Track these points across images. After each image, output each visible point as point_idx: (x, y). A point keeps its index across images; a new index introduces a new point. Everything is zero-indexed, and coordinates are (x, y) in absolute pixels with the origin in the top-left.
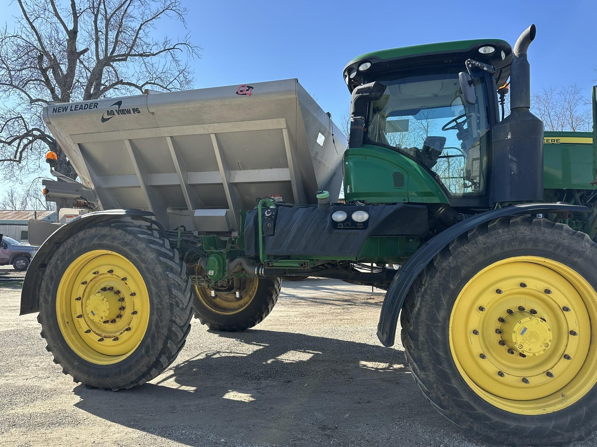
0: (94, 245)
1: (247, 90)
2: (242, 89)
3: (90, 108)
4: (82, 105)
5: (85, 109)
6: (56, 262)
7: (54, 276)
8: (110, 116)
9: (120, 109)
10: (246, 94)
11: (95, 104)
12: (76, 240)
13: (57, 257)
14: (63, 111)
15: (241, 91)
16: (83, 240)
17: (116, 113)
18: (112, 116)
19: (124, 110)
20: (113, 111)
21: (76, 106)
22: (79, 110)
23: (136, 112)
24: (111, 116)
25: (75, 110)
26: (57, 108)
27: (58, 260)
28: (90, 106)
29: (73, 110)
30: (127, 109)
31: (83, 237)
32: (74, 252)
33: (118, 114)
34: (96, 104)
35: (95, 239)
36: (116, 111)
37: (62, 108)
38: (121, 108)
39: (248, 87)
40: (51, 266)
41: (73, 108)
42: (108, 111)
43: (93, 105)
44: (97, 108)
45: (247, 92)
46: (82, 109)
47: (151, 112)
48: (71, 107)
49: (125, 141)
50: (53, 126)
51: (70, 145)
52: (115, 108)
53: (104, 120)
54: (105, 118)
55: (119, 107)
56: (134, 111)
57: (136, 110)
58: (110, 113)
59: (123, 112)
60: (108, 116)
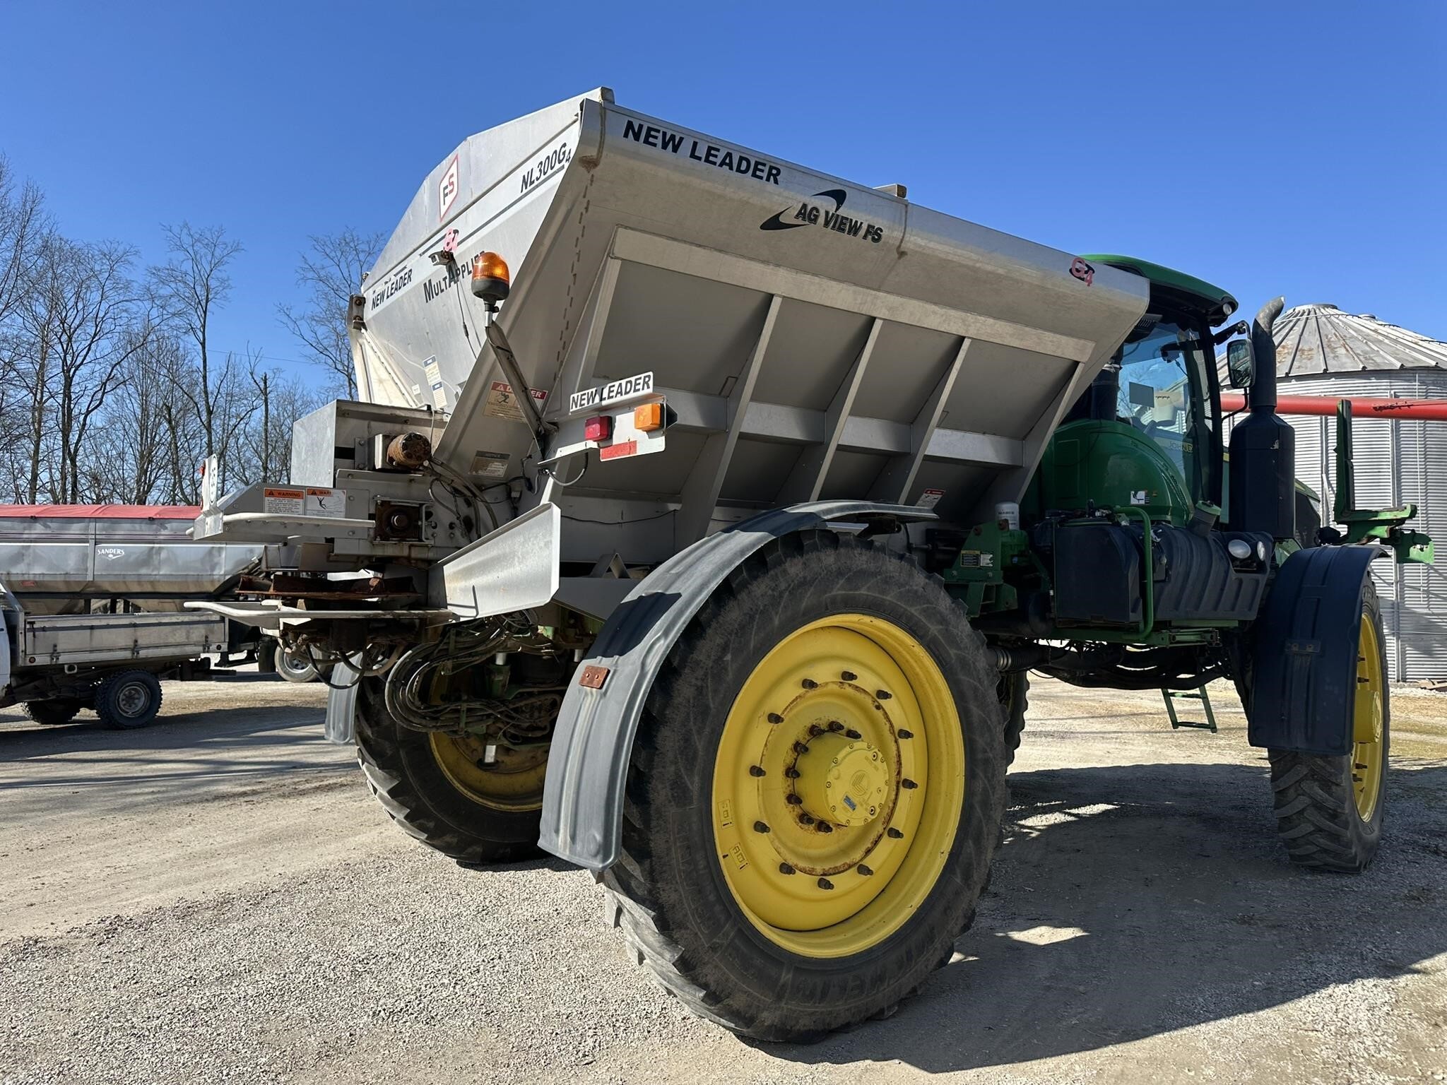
0: (833, 600)
1: (1086, 272)
2: (1078, 266)
3: (754, 175)
4: (729, 155)
5: (739, 170)
6: (720, 658)
7: (712, 706)
8: (800, 221)
9: (838, 213)
10: (1083, 279)
11: (771, 168)
12: (783, 586)
13: (719, 640)
14: (665, 146)
15: (1078, 271)
16: (804, 583)
17: (821, 220)
18: (807, 223)
19: (847, 219)
20: (818, 211)
21: (710, 149)
22: (721, 165)
23: (870, 237)
24: (803, 223)
25: (707, 160)
26: (641, 127)
27: (725, 649)
28: (756, 169)
29: (699, 159)
30: (856, 222)
31: (805, 578)
32: (776, 622)
33: (827, 224)
34: (774, 172)
35: (837, 583)
36: (827, 213)
37: (660, 135)
38: (843, 212)
39: (1087, 265)
40: (700, 673)
41: (702, 152)
42: (805, 206)
43: (766, 169)
44: (776, 182)
45: (1085, 276)
46: (731, 168)
47: (902, 249)
48: (695, 144)
49: (775, 298)
50: (593, 176)
51: (579, 254)
52: (828, 205)
53: (774, 223)
54: (782, 219)
55: (837, 209)
56: (868, 232)
57: (874, 234)
58: (807, 214)
59: (841, 225)
60: (797, 217)
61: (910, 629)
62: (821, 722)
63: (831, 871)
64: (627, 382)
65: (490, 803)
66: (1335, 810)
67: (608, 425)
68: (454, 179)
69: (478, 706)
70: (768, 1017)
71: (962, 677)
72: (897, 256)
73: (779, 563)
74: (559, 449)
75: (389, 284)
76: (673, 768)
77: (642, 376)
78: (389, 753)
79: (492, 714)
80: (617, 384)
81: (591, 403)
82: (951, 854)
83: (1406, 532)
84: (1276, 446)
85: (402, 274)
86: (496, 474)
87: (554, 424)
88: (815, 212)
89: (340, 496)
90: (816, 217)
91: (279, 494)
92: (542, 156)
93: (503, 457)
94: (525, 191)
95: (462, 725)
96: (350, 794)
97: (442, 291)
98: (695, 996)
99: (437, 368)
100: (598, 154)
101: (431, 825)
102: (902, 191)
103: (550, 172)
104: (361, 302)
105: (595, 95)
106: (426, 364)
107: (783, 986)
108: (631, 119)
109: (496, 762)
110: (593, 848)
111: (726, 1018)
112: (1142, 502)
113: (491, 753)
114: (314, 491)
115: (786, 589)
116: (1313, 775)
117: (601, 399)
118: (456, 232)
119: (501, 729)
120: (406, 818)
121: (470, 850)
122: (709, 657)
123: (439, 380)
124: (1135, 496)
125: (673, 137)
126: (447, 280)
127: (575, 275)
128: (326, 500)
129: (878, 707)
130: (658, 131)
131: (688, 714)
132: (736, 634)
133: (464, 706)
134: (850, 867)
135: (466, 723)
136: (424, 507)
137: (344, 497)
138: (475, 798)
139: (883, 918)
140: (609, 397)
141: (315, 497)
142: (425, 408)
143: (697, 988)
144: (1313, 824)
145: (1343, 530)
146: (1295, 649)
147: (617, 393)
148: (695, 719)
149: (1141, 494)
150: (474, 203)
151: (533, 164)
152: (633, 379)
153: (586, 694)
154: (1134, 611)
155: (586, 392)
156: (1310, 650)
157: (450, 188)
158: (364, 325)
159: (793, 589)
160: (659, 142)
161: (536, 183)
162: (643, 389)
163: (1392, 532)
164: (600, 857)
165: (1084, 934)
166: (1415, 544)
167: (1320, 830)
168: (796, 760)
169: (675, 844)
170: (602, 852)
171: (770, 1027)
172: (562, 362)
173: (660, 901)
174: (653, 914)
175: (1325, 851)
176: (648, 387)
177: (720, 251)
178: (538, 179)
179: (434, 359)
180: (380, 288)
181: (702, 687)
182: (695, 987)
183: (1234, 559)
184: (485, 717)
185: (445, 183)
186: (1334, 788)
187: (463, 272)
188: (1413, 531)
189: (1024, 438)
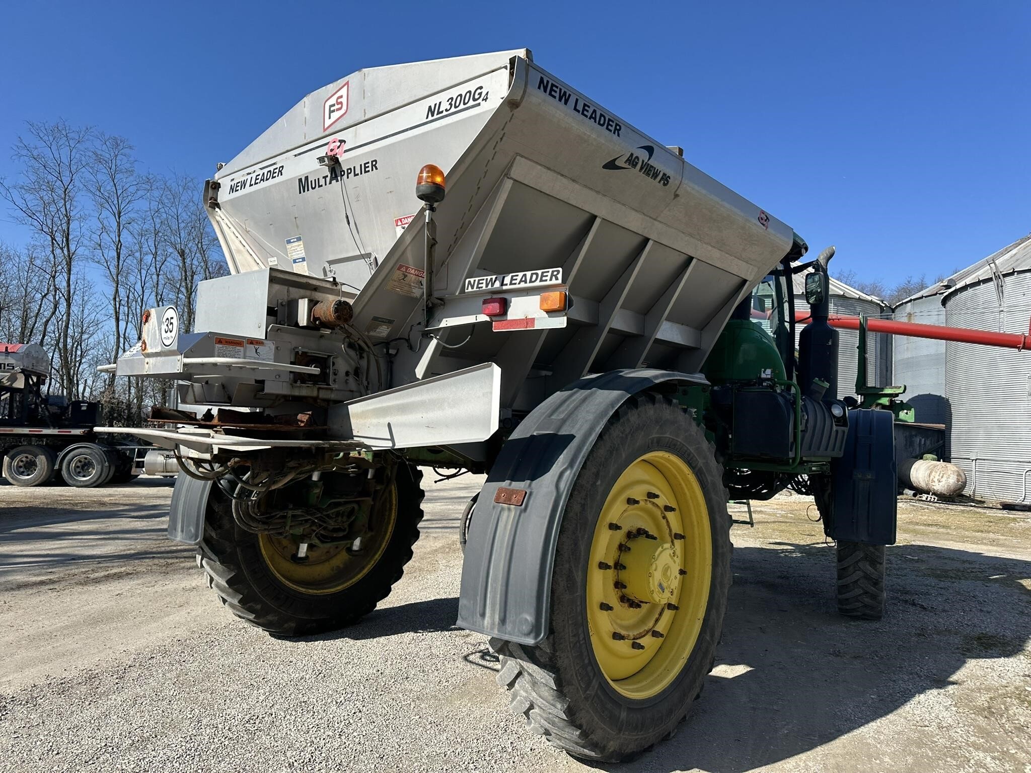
0: (652, 441)
2: (763, 216)
3: (607, 128)
4: (595, 111)
5: (599, 124)
6: (595, 483)
7: (589, 518)
8: (627, 165)
9: (649, 162)
10: (764, 225)
11: (617, 125)
12: (628, 430)
13: (594, 470)
14: (560, 99)
15: (762, 219)
16: (638, 428)
17: (639, 166)
18: (630, 167)
19: (652, 167)
20: (638, 159)
21: (585, 105)
22: (590, 118)
23: (662, 182)
24: (628, 167)
25: (583, 114)
26: (548, 82)
27: (597, 476)
28: (608, 124)
29: (579, 111)
30: (657, 170)
31: (639, 424)
32: (624, 456)
33: (641, 168)
34: (618, 127)
35: (655, 429)
36: (643, 161)
37: (558, 90)
38: (651, 162)
39: (766, 216)
40: (583, 494)
41: (580, 107)
42: (632, 155)
43: (614, 125)
44: (618, 135)
45: (765, 223)
46: (595, 122)
47: (677, 193)
48: (577, 100)
49: (597, 219)
50: (513, 114)
51: (486, 172)
52: (643, 155)
53: (611, 165)
54: (617, 163)
55: (649, 159)
56: (662, 178)
57: (666, 179)
58: (632, 161)
59: (649, 170)
60: (625, 162)
61: (688, 462)
62: (633, 529)
63: (638, 636)
64: (532, 274)
65: (301, 589)
66: (877, 580)
67: (505, 305)
68: (344, 100)
69: (299, 513)
70: (612, 746)
71: (713, 496)
72: (673, 197)
73: (626, 414)
74: (444, 320)
75: (254, 176)
76: (567, 566)
77: (551, 270)
78: (229, 550)
79: (310, 519)
80: (521, 274)
81: (490, 286)
82: (704, 620)
83: (897, 402)
84: (830, 343)
85: (271, 168)
86: (381, 335)
87: (441, 299)
88: (636, 160)
89: (270, 346)
90: (637, 163)
91: (227, 342)
92: (454, 93)
93: (390, 322)
94: (430, 118)
95: (287, 528)
96: (139, 581)
97: (320, 186)
98: (573, 734)
99: (302, 246)
100: (521, 99)
101: (259, 607)
102: (681, 151)
103: (462, 106)
104: (216, 186)
105: (521, 53)
106: (289, 242)
107: (622, 721)
108: (543, 76)
109: (307, 557)
110: (526, 628)
111: (589, 748)
112: (769, 377)
113: (303, 549)
114: (252, 341)
115: (629, 433)
116: (866, 558)
117: (502, 284)
118: (342, 141)
119: (315, 531)
120: (239, 602)
121: (286, 625)
122: (588, 482)
123: (303, 255)
124: (764, 372)
125: (565, 93)
126: (328, 179)
127: (479, 188)
128: (261, 349)
129: (664, 517)
130: (557, 87)
131: (577, 525)
132: (603, 465)
133: (290, 513)
134: (648, 632)
135: (291, 526)
136: (332, 358)
137: (273, 347)
138: (291, 585)
139: (666, 667)
140: (511, 284)
141: (252, 346)
142: (331, 280)
143: (575, 728)
144: (863, 589)
145: (859, 399)
146: (860, 476)
147: (521, 281)
148: (581, 529)
149: (769, 371)
150: (366, 121)
151: (443, 98)
152: (540, 272)
153: (503, 509)
154: (791, 451)
155: (485, 278)
156: (869, 477)
157: (337, 107)
158: (218, 205)
159: (633, 432)
160: (557, 95)
161: (445, 113)
162: (551, 280)
163: (891, 401)
164: (533, 635)
165: (751, 669)
166: (903, 410)
167: (866, 593)
168: (619, 556)
169: (568, 622)
170: (534, 630)
171: (612, 752)
172: (451, 252)
173: (557, 665)
174: (553, 675)
175: (866, 606)
176: (557, 279)
177: (573, 181)
178: (446, 110)
179: (299, 239)
180: (239, 177)
181: (584, 504)
182: (573, 727)
183: (834, 417)
184: (304, 522)
185: (333, 101)
186: (878, 565)
187: (348, 174)
188: (902, 401)
189: (702, 329)
